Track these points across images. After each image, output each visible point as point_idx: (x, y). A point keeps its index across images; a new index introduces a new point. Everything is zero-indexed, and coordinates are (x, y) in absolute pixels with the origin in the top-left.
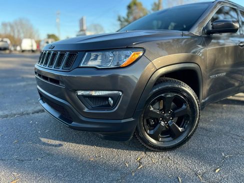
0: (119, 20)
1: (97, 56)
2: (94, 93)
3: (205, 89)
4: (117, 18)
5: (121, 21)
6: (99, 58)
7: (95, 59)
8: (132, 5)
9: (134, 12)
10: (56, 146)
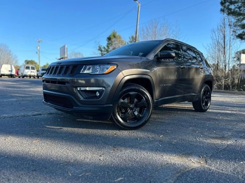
0: (100, 49)
1: (90, 68)
2: (88, 89)
3: (157, 93)
4: (98, 48)
5: (101, 51)
6: (91, 69)
7: (89, 69)
8: (112, 37)
9: (113, 43)
10: (58, 129)
